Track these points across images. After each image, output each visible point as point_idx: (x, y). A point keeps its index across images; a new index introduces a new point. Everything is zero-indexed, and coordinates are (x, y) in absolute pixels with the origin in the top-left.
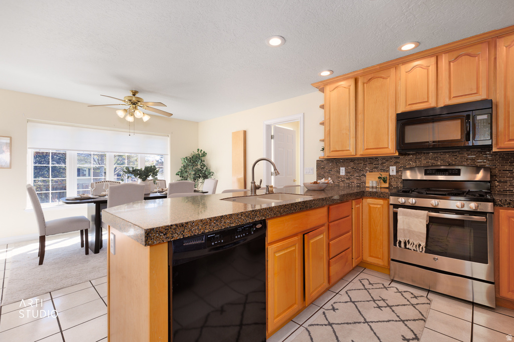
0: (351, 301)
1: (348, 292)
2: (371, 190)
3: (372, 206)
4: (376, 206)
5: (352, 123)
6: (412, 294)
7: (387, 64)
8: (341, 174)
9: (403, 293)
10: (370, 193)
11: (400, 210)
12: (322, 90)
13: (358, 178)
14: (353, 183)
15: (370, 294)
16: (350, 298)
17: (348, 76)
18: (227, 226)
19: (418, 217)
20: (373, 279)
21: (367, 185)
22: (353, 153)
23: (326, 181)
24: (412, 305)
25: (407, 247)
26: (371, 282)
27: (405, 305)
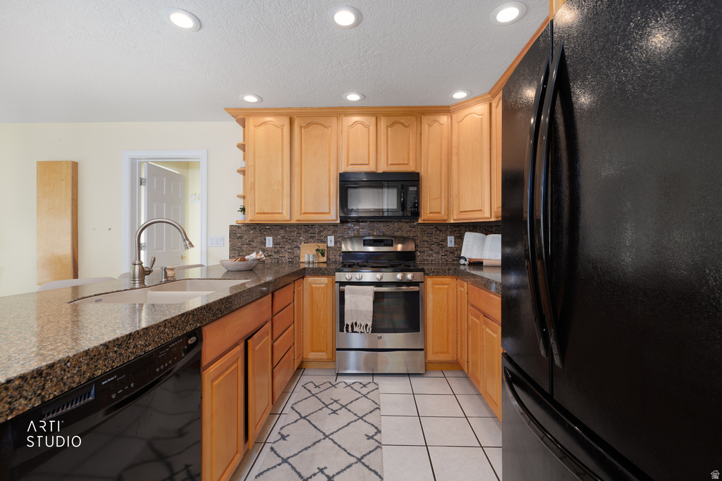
0: (302, 417)
1: (294, 406)
2: (306, 266)
3: (313, 286)
4: (319, 286)
5: (285, 177)
6: (360, 383)
7: (326, 111)
8: (267, 246)
9: (352, 386)
10: (313, 269)
11: (347, 288)
12: (243, 123)
13: (290, 251)
14: (283, 259)
15: (319, 399)
16: (299, 414)
17: (281, 111)
18: (139, 353)
19: (365, 293)
20: (318, 381)
21: (301, 260)
22: (288, 218)
23: (258, 257)
24: (364, 396)
25: (355, 330)
26: (317, 384)
27: (357, 399)
